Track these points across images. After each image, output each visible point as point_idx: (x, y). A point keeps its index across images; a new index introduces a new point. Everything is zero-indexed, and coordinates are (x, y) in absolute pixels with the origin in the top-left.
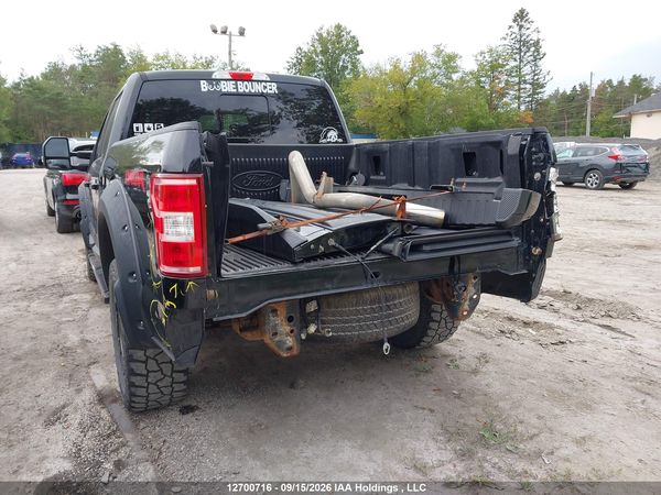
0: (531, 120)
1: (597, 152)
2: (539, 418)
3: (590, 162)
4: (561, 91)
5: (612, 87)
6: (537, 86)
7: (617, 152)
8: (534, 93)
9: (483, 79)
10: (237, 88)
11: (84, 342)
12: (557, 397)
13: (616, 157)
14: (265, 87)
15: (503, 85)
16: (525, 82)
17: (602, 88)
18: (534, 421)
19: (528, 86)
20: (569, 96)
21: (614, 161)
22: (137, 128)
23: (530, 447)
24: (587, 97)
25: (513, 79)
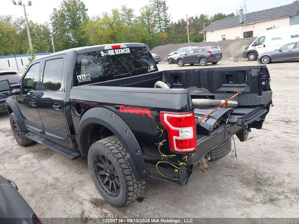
0: (166, 37)
2: (269, 170)
4: (174, 23)
5: (193, 20)
6: (167, 21)
7: (211, 50)
8: (166, 25)
9: (144, 20)
10: (115, 53)
11: (57, 179)
12: (269, 160)
14: (125, 51)
15: (153, 22)
16: (162, 20)
17: (190, 20)
18: (268, 171)
19: (163, 22)
20: (177, 25)
21: (210, 54)
22: (79, 78)
23: (275, 182)
24: (186, 24)
25: (157, 19)
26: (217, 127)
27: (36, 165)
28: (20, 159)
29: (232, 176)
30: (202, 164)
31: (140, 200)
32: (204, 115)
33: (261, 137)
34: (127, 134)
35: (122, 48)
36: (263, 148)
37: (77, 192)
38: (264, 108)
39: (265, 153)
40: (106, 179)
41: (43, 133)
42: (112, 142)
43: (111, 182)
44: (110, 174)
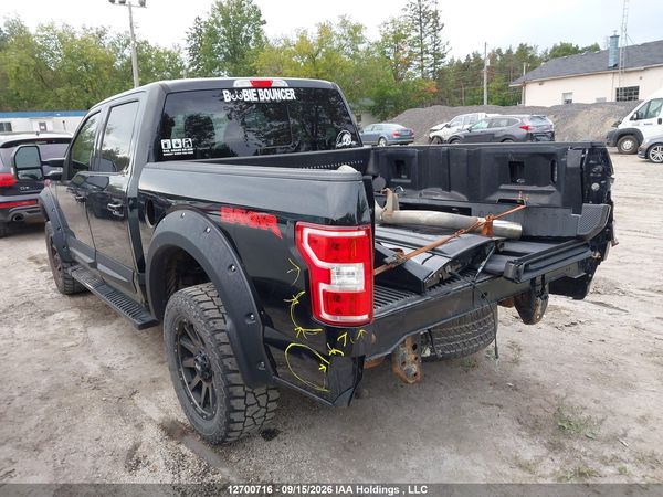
0: (435, 90)
1: (510, 122)
2: (596, 402)
3: (504, 133)
4: (456, 60)
5: (501, 56)
6: (438, 56)
7: (528, 123)
8: (436, 63)
9: (387, 50)
10: (258, 96)
11: (108, 370)
12: (603, 380)
13: (527, 128)
14: (284, 94)
15: (406, 55)
16: (427, 52)
17: (493, 57)
18: (593, 405)
19: (430, 56)
20: (464, 65)
21: (525, 132)
22: (166, 145)
23: (603, 432)
24: (483, 65)
25: (416, 49)
26: (452, 278)
27: (77, 335)
28: (50, 319)
29: (500, 406)
30: (404, 363)
31: (269, 435)
32: (421, 247)
33: (597, 325)
34: (231, 274)
35: (277, 88)
36: (597, 349)
37: (140, 400)
38: (587, 245)
39: (598, 362)
40: (197, 379)
41: (94, 265)
42: (211, 294)
43: (205, 385)
44: (203, 366)
